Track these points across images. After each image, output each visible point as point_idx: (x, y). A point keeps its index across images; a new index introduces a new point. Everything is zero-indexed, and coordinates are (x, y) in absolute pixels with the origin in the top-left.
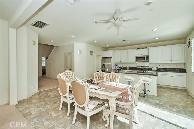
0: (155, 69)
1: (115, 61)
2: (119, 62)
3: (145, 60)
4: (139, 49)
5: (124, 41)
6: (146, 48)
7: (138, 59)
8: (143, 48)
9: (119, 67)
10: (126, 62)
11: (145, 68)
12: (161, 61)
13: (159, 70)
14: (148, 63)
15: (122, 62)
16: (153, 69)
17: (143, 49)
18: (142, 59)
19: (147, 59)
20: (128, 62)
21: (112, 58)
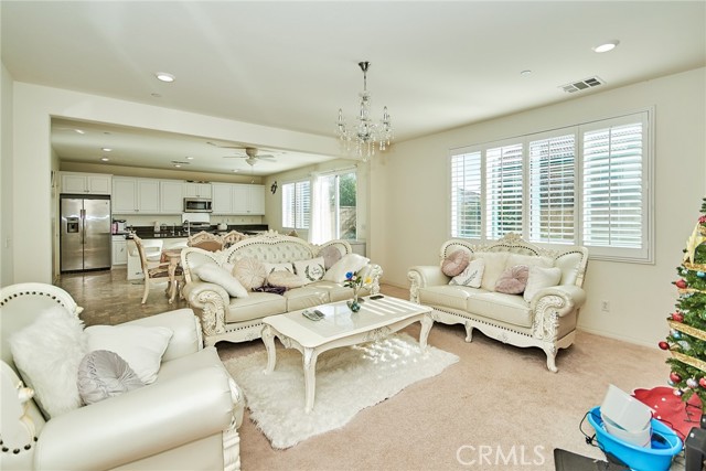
2: (132, 213)
3: (206, 208)
6: (206, 182)
7: (191, 205)
11: (201, 226)
13: (230, 228)
14: (210, 215)
15: (141, 212)
16: (220, 228)
17: (200, 184)
19: (210, 208)
20: (162, 212)
21: (108, 197)
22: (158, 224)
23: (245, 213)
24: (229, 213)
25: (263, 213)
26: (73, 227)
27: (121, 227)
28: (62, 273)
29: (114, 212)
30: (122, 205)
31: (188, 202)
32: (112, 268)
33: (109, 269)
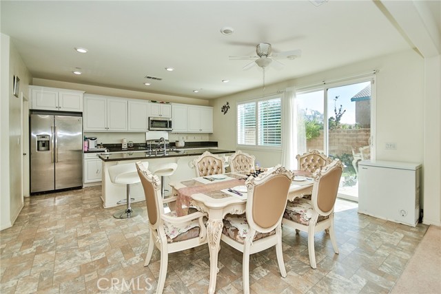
3: (167, 127)
4: (155, 102)
5: (148, 77)
6: (167, 103)
7: (154, 123)
8: (162, 103)
10: (125, 130)
12: (189, 131)
15: (111, 130)
16: (177, 145)
17: (162, 105)
18: (162, 125)
19: (170, 126)
20: (130, 130)
21: (80, 114)
22: (126, 140)
23: (198, 131)
24: (186, 131)
25: (211, 131)
26: (44, 145)
27: (92, 145)
28: (32, 194)
29: (86, 129)
30: (92, 123)
31: (153, 121)
32: (84, 186)
33: (80, 188)
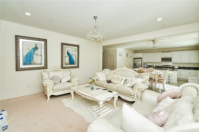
0: (177, 67)
1: (144, 61)
2: (147, 62)
3: (169, 61)
4: (164, 52)
8: (167, 52)
9: (147, 66)
10: (153, 62)
11: (169, 66)
12: (182, 62)
13: (180, 68)
14: (171, 63)
15: (150, 62)
16: (175, 67)
18: (167, 60)
20: (155, 62)
21: (141, 58)
22: (155, 65)
23: (188, 62)
24: (179, 62)
27: (145, 65)
31: (163, 59)
